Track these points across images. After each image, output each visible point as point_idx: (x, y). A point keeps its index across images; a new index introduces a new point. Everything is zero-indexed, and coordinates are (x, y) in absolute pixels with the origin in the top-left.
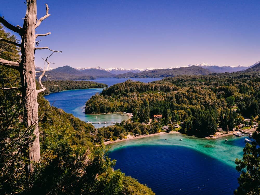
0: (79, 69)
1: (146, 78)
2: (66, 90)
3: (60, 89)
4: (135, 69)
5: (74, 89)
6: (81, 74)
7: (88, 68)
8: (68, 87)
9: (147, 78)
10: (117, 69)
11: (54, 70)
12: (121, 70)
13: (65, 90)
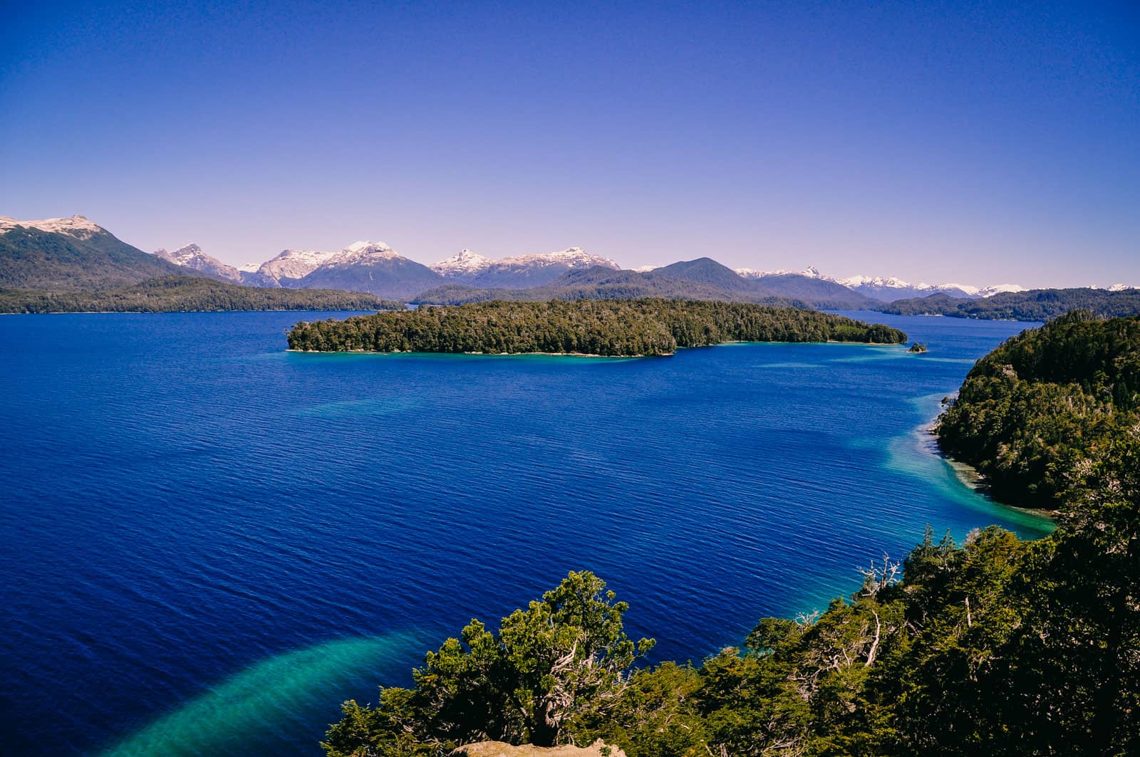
0: (743, 274)
1: (1013, 320)
2: (735, 343)
3: (712, 335)
4: (947, 286)
5: (767, 340)
6: (756, 290)
7: (778, 272)
8: (743, 328)
9: (1019, 320)
10: (880, 283)
11: (658, 272)
12: (896, 286)
13: (729, 343)
